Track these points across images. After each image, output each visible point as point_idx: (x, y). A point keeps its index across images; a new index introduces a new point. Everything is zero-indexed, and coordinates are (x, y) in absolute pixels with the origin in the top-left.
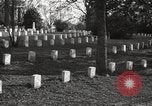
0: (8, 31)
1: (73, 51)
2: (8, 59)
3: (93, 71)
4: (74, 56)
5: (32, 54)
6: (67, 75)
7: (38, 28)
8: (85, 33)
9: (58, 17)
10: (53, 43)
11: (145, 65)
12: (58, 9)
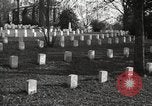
0: (43, 31)
2: (43, 59)
4: (112, 56)
7: (74, 28)
9: (95, 17)
10: (89, 42)
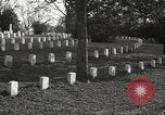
1: (52, 55)
3: (73, 77)
5: (9, 58)
6: (46, 82)
8: (65, 36)
11: (129, 71)
12: (37, 10)
